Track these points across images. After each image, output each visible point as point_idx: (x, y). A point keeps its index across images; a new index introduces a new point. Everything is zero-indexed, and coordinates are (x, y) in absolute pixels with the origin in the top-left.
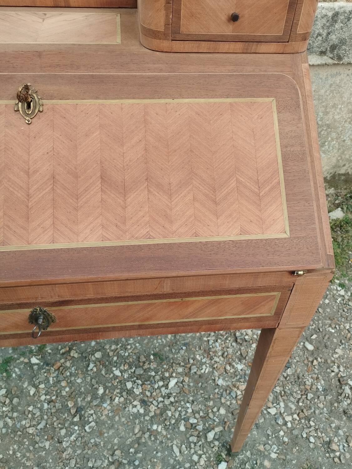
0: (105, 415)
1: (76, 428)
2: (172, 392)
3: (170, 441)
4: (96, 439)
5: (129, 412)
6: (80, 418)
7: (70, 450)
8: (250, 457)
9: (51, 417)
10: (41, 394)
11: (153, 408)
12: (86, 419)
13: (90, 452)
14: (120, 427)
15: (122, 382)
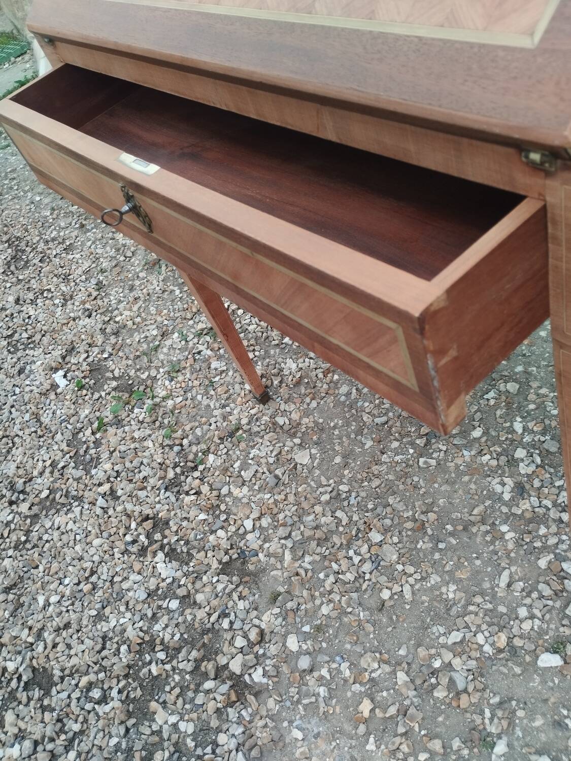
0: (456, 464)
1: (411, 451)
3: (508, 561)
4: (421, 480)
5: (488, 484)
6: (426, 445)
7: (384, 468)
11: (525, 505)
12: (431, 451)
14: (460, 492)
15: (515, 443)
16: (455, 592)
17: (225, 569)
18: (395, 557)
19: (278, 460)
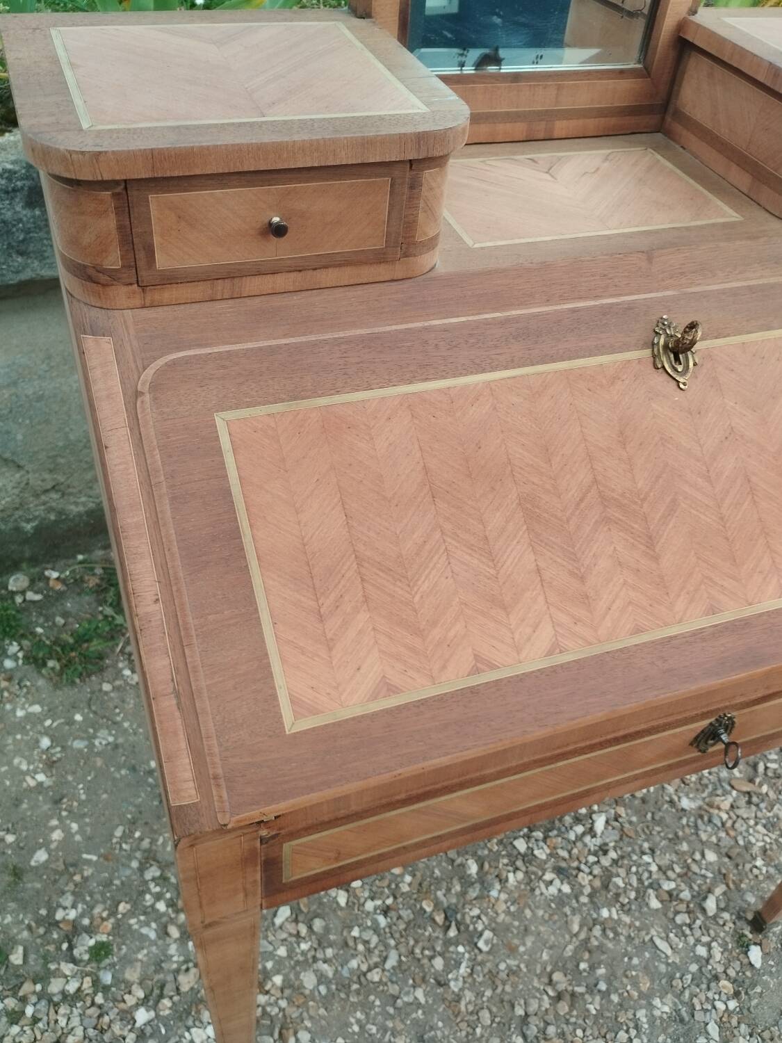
0: (504, 912)
1: (461, 949)
3: (643, 933)
4: (508, 961)
5: (543, 897)
6: (459, 930)
7: (469, 995)
9: (403, 940)
10: (362, 900)
11: (584, 879)
12: (471, 927)
13: (508, 988)
14: (542, 929)
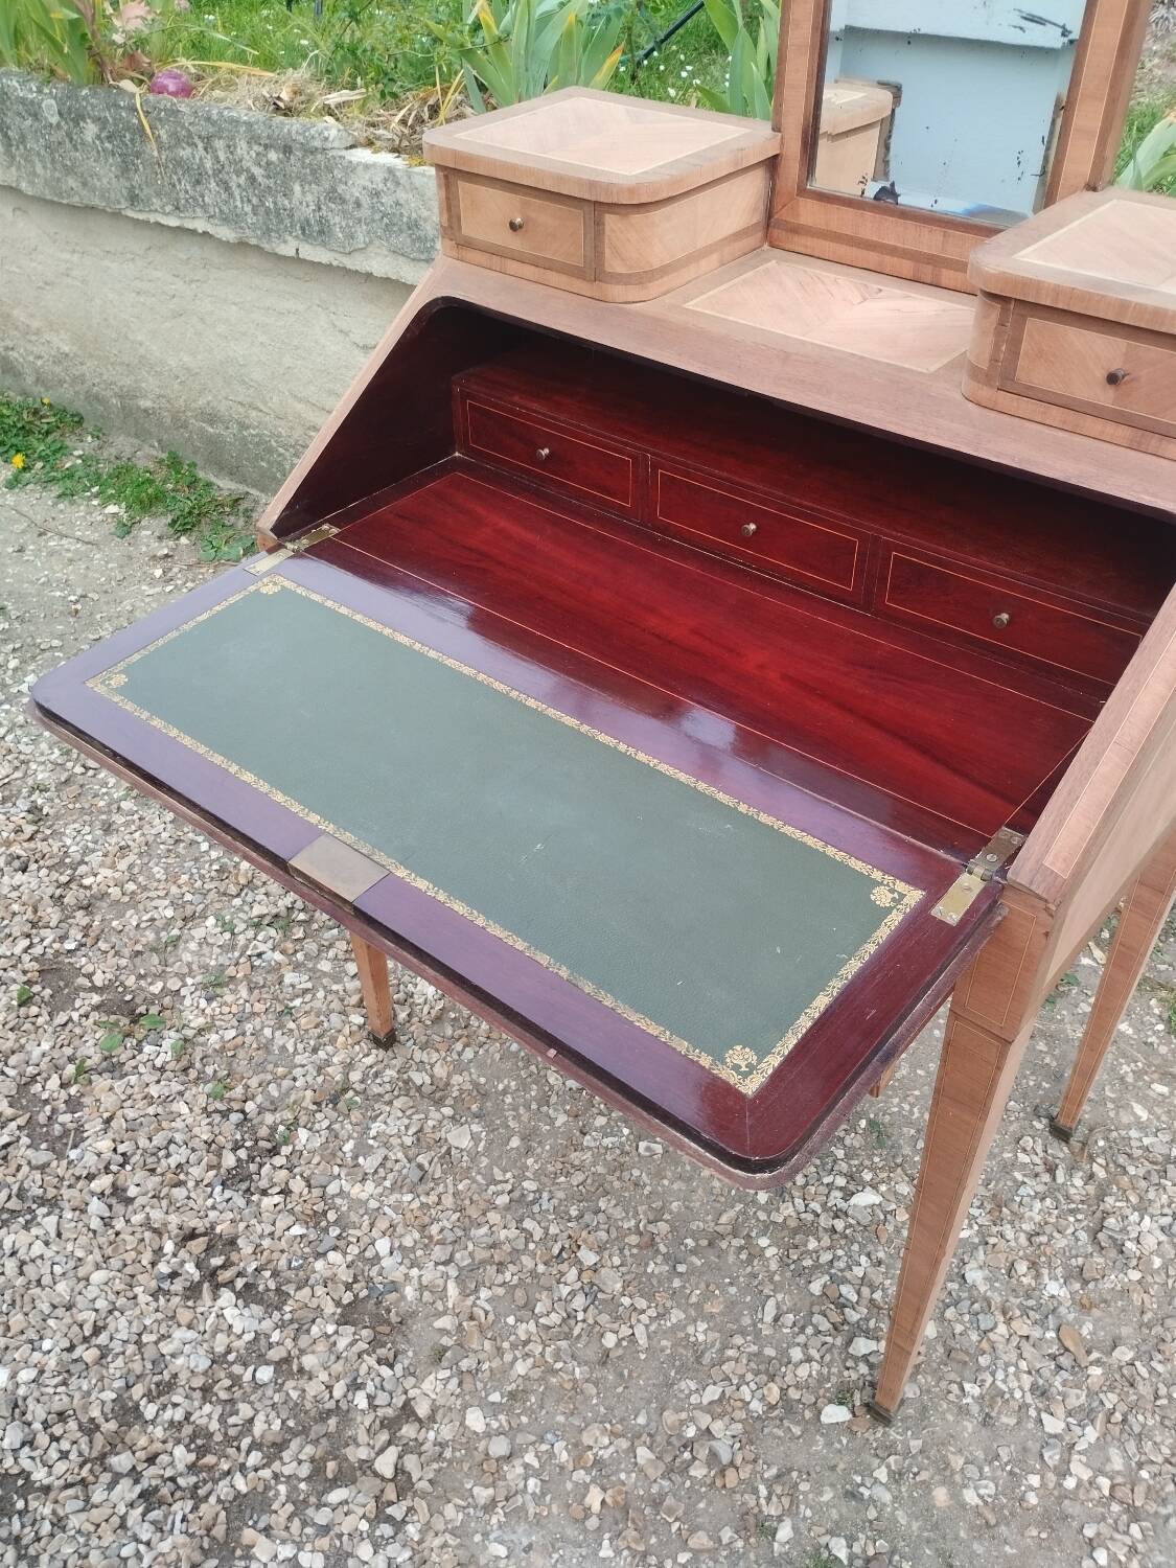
1: (626, 1131)
2: (850, 1213)
3: (771, 1287)
4: (644, 1174)
7: (588, 1156)
8: (914, 1452)
11: (787, 1210)
16: (705, 1332)
17: (348, 1315)
18: (618, 1286)
19: (418, 1140)
